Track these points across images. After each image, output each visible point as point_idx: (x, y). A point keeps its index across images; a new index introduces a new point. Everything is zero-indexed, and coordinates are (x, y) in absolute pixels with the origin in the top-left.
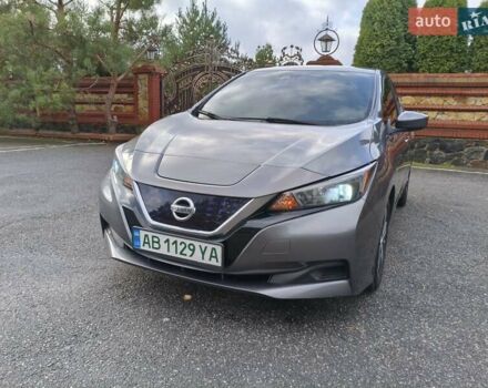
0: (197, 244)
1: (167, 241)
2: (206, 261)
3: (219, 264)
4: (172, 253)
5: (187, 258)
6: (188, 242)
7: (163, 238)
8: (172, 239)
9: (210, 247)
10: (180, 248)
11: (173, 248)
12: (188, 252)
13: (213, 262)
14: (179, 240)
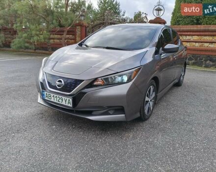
0: (63, 98)
1: (54, 96)
2: (67, 105)
3: (71, 106)
4: (55, 101)
5: (60, 103)
6: (60, 97)
7: (52, 95)
8: (55, 96)
9: (68, 99)
10: (58, 99)
11: (55, 99)
12: (60, 100)
13: (69, 105)
14: (58, 96)
